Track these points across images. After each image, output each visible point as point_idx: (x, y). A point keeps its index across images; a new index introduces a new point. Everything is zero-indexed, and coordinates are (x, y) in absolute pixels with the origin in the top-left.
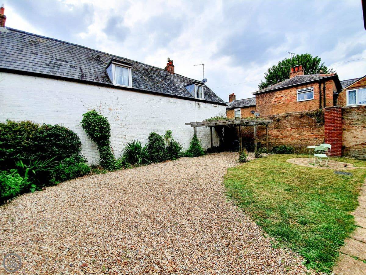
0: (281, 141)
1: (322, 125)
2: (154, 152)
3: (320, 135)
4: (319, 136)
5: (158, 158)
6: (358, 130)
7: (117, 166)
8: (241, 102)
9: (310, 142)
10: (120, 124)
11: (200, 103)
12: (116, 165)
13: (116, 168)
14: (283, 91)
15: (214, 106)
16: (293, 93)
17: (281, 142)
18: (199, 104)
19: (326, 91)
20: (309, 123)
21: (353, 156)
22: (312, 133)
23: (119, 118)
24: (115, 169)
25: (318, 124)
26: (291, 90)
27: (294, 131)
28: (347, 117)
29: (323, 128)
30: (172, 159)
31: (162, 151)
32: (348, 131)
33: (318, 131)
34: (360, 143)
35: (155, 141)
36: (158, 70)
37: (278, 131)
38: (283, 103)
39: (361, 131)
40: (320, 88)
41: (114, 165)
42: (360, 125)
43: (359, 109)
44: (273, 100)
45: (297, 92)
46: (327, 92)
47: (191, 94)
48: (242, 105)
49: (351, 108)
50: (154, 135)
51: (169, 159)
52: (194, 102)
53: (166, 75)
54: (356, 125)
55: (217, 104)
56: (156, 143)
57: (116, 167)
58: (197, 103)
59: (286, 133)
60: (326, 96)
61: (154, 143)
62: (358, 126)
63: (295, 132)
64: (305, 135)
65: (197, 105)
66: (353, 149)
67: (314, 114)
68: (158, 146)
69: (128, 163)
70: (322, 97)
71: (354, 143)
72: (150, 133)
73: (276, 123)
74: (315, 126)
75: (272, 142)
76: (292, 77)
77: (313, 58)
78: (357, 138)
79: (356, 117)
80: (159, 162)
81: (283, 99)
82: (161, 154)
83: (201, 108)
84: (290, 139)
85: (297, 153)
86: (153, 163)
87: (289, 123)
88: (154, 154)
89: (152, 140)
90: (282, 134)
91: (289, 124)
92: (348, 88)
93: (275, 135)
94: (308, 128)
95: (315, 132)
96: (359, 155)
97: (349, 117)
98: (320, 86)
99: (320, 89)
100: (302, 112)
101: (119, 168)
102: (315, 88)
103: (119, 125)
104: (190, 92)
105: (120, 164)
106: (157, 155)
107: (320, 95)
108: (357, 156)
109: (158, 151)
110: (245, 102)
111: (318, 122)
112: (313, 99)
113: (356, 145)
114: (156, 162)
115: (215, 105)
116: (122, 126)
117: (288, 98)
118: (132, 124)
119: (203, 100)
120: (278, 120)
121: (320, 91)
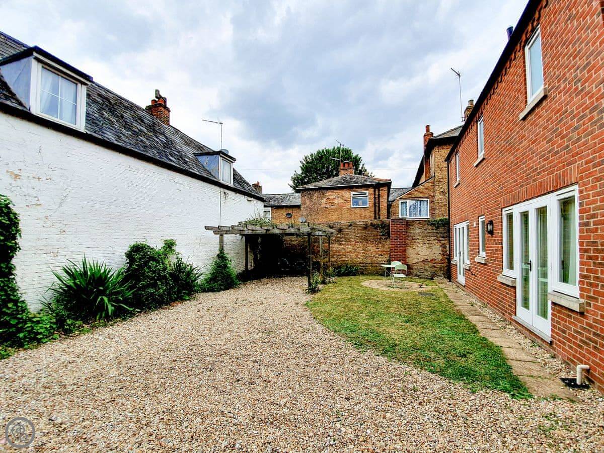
0: (344, 259)
1: (386, 239)
2: (144, 288)
3: (385, 251)
4: (384, 253)
5: (154, 300)
6: (419, 246)
7: (42, 331)
8: (271, 199)
9: (376, 259)
10: (44, 219)
11: (226, 191)
12: (41, 328)
13: (39, 337)
14: (335, 191)
15: (248, 200)
16: (347, 195)
17: (344, 261)
18: (225, 193)
19: (380, 198)
20: (374, 236)
21: (416, 275)
22: (377, 249)
23: (42, 202)
24: (35, 340)
25: (383, 237)
26: (345, 191)
27: (358, 246)
28: (409, 231)
29: (388, 242)
30: (181, 299)
31: (162, 283)
32: (410, 247)
33: (383, 246)
34: (422, 260)
35: (147, 262)
36: (132, 107)
37: (340, 245)
38: (335, 207)
39: (422, 247)
40: (375, 194)
41: (33, 329)
42: (421, 241)
43: (420, 223)
44: (324, 201)
45: (352, 196)
46: (381, 200)
47: (210, 172)
48: (272, 203)
49: (413, 221)
50: (142, 248)
51: (176, 300)
52: (217, 188)
53: (154, 123)
54: (417, 241)
55: (251, 197)
56: (149, 268)
57: (41, 333)
58: (222, 190)
59: (349, 248)
60: (380, 204)
61: (146, 266)
62: (419, 241)
63: (360, 247)
64: (370, 250)
65: (223, 194)
66: (416, 267)
67: (378, 225)
68: (154, 272)
69: (73, 319)
70: (377, 205)
71: (416, 261)
72: (133, 243)
73: (338, 234)
74: (380, 239)
75: (333, 260)
76: (342, 174)
77: (354, 155)
78: (419, 254)
79: (418, 231)
80: (156, 308)
81: (336, 201)
82: (161, 291)
83: (228, 199)
84: (354, 256)
85: (362, 273)
86: (140, 312)
87: (352, 234)
88: (144, 291)
89: (140, 259)
90: (344, 250)
91: (352, 236)
92: (401, 198)
93: (336, 251)
94: (373, 242)
95: (380, 248)
96: (421, 274)
97: (411, 231)
98: (375, 191)
99: (375, 196)
100: (366, 222)
101: (50, 336)
102: (369, 192)
103: (39, 221)
104: (208, 169)
105: (51, 327)
106: (152, 294)
107: (375, 203)
108: (419, 274)
109: (154, 285)
110: (276, 199)
111: (383, 235)
112: (368, 206)
113: (418, 263)
114: (150, 308)
115: (250, 199)
116: (49, 223)
117: (342, 201)
118: (77, 220)
119: (232, 186)
120: (340, 231)
121: (375, 198)
